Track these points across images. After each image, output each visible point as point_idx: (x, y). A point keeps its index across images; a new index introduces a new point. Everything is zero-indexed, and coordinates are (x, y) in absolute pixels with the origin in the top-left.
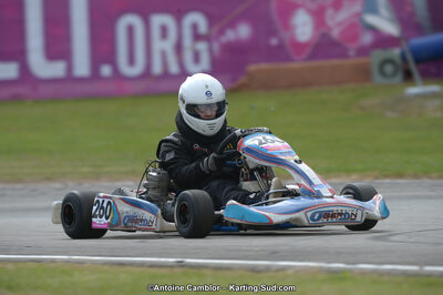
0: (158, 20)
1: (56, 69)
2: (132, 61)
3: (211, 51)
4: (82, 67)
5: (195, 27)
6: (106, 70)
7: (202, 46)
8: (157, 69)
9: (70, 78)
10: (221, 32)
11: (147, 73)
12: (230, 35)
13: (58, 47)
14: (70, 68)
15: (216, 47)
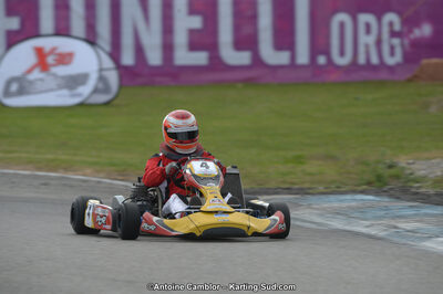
0: (364, 18)
1: (282, 58)
2: (342, 53)
3: (402, 45)
4: (303, 57)
5: (391, 24)
6: (322, 60)
7: (396, 41)
8: (362, 60)
9: (293, 65)
10: (411, 31)
11: (354, 63)
12: (417, 33)
13: (284, 39)
14: (293, 57)
15: (406, 42)
